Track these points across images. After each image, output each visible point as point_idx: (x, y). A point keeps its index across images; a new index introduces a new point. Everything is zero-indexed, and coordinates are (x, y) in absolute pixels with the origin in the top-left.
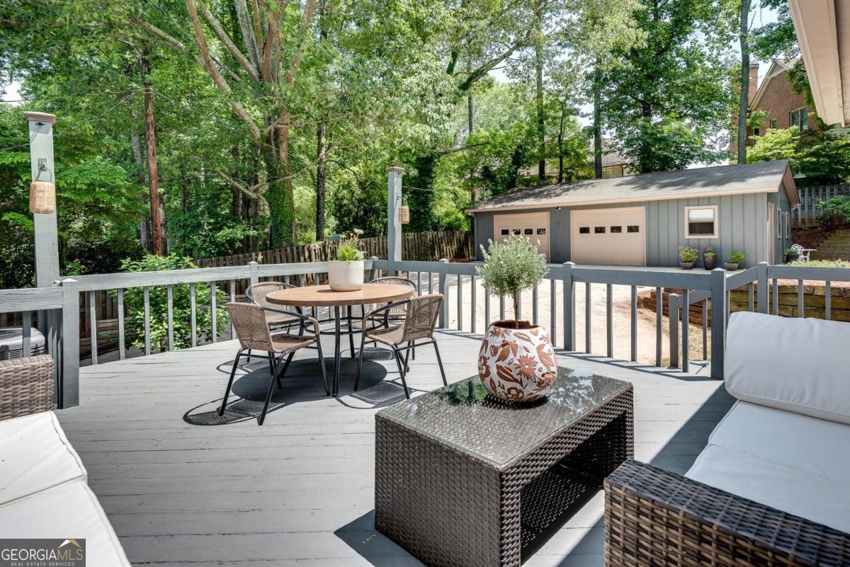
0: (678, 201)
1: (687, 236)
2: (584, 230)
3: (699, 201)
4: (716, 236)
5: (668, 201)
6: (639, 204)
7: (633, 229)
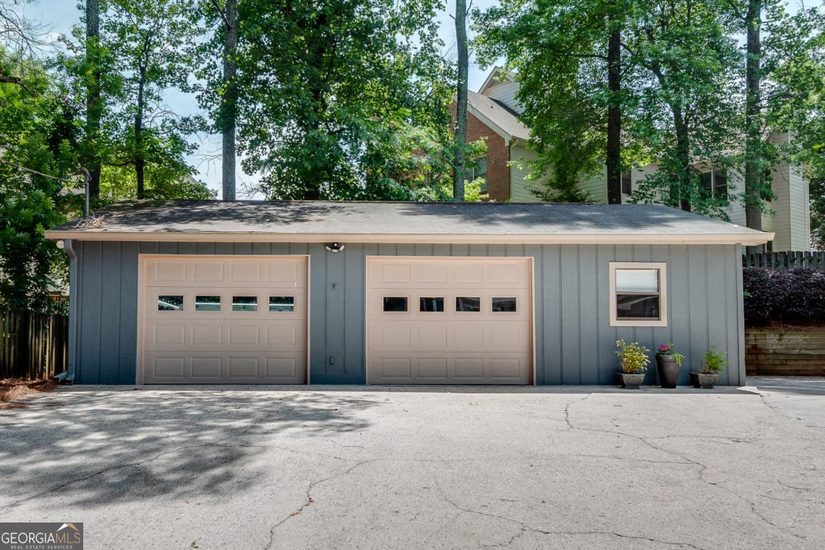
0: (597, 248)
1: (614, 322)
2: (395, 304)
3: (633, 254)
4: (663, 322)
5: (578, 248)
6: (522, 250)
7: (505, 305)
